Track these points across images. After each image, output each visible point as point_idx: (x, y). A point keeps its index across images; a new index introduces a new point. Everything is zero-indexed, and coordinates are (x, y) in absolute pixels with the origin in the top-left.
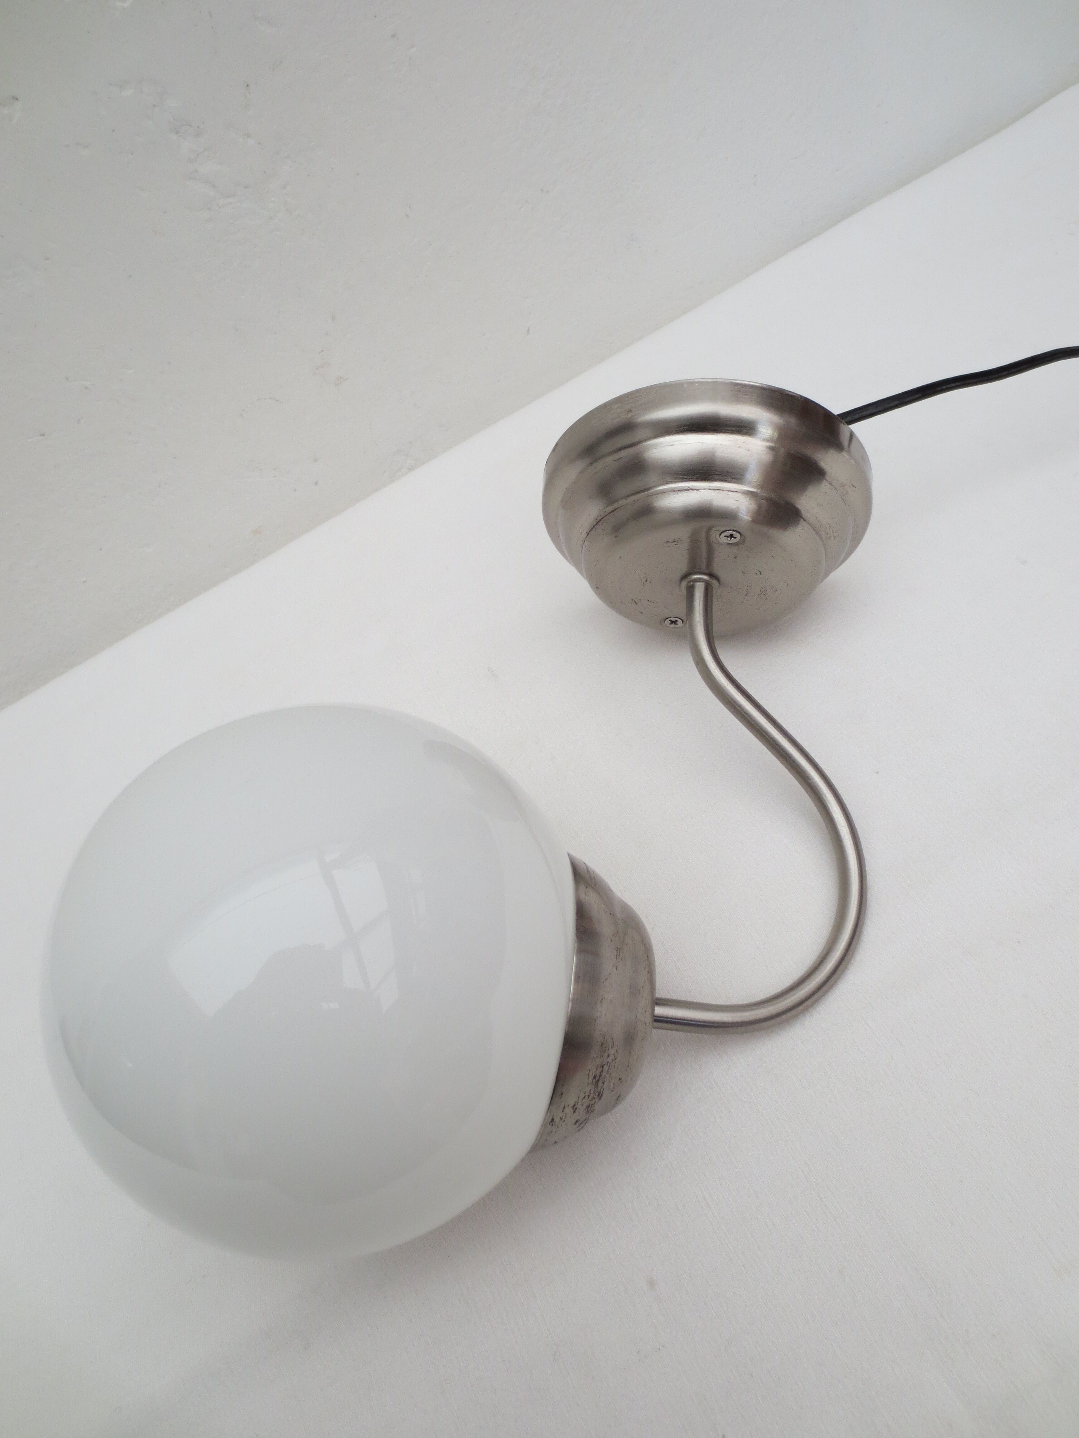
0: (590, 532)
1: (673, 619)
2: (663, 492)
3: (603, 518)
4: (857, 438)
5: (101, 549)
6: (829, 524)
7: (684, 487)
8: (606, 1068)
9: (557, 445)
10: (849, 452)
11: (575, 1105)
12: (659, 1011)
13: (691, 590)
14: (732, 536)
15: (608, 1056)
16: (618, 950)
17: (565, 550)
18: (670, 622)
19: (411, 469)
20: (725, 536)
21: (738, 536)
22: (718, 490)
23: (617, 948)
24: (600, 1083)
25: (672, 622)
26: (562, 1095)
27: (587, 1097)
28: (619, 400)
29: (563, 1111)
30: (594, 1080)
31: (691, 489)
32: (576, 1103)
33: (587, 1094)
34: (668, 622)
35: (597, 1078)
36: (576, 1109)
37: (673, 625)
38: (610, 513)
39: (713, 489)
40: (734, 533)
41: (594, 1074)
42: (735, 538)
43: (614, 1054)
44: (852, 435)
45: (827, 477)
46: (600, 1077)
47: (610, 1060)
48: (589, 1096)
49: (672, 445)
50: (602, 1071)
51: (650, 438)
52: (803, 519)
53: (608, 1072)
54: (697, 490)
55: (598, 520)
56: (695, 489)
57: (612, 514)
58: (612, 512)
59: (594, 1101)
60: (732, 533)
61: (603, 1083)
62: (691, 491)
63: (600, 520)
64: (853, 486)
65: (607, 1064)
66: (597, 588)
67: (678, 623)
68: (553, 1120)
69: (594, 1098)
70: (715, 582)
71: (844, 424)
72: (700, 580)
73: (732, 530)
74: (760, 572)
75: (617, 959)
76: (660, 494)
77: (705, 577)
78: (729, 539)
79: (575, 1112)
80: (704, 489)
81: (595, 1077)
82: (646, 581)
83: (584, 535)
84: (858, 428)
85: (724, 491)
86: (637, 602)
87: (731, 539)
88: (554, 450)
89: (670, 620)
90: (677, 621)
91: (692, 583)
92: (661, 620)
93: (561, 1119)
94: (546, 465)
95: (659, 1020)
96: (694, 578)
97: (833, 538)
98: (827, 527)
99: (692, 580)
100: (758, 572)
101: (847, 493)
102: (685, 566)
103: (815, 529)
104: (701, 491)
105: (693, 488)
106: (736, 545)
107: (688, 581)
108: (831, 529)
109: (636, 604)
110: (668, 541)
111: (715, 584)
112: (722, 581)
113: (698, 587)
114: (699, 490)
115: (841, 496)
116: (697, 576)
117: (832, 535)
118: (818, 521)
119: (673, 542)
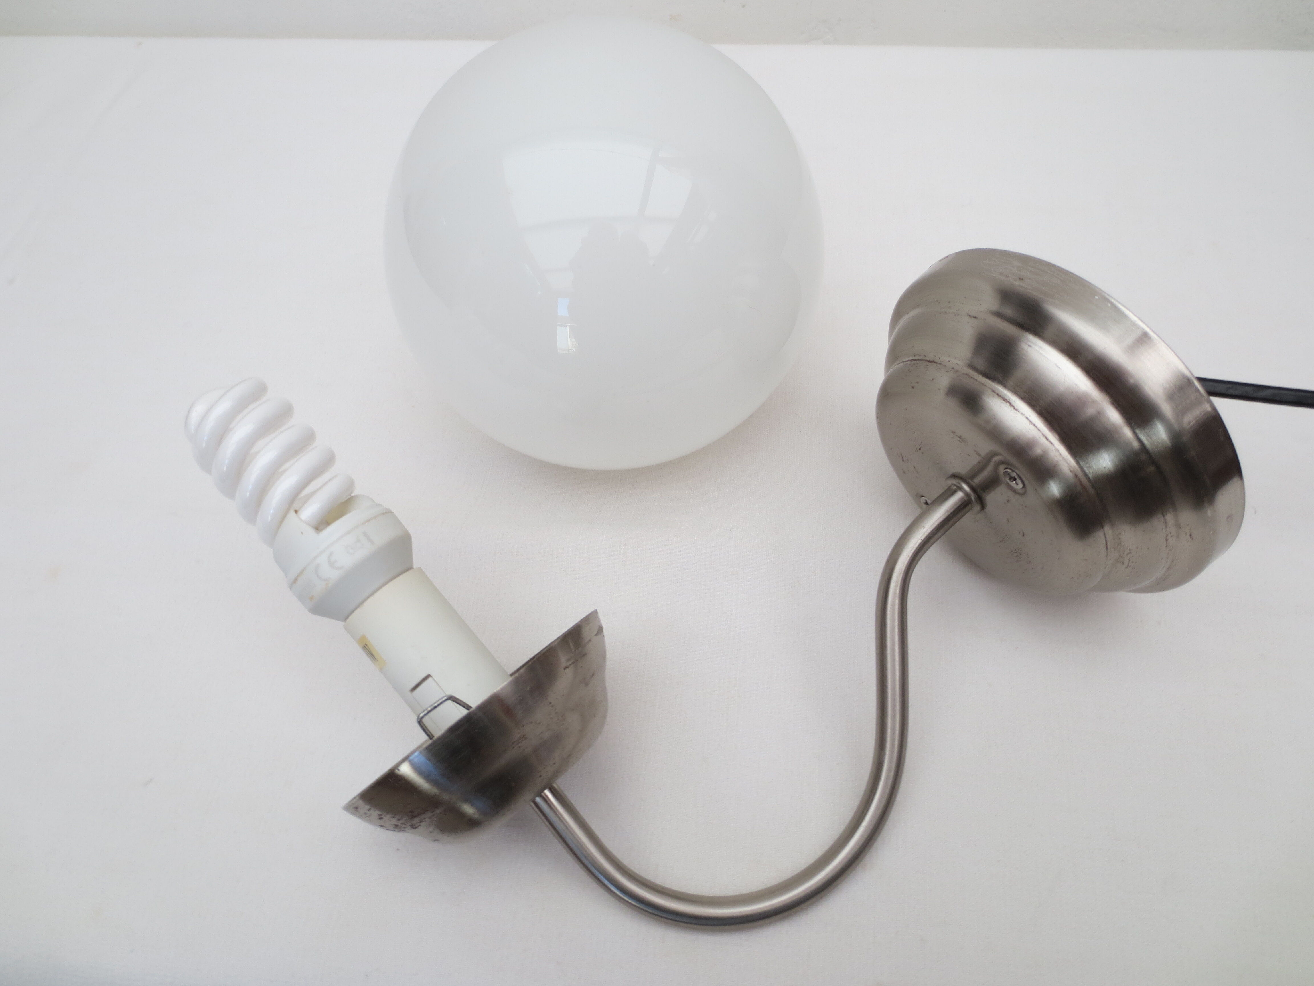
7: (1005, 395)
13: (950, 493)
20: (1010, 475)
25: (927, 503)
39: (1030, 421)
40: (1018, 479)
42: (1018, 483)
54: (1014, 409)
56: (1013, 407)
57: (927, 363)
70: (977, 503)
73: (1019, 473)
74: (1023, 533)
77: (971, 494)
78: (1012, 479)
87: (1012, 481)
91: (956, 487)
92: (918, 494)
96: (961, 486)
97: (1126, 565)
98: (1125, 551)
99: (958, 485)
100: (1021, 532)
101: (1178, 537)
102: (962, 468)
103: (1109, 544)
104: (1017, 412)
105: (1013, 404)
106: (1014, 491)
107: (955, 481)
108: (1129, 556)
109: (903, 460)
110: (954, 432)
111: (977, 507)
112: (986, 510)
113: (959, 495)
114: (1017, 410)
115: (1167, 536)
116: (965, 487)
117: (1126, 562)
118: (1119, 539)
119: (959, 437)
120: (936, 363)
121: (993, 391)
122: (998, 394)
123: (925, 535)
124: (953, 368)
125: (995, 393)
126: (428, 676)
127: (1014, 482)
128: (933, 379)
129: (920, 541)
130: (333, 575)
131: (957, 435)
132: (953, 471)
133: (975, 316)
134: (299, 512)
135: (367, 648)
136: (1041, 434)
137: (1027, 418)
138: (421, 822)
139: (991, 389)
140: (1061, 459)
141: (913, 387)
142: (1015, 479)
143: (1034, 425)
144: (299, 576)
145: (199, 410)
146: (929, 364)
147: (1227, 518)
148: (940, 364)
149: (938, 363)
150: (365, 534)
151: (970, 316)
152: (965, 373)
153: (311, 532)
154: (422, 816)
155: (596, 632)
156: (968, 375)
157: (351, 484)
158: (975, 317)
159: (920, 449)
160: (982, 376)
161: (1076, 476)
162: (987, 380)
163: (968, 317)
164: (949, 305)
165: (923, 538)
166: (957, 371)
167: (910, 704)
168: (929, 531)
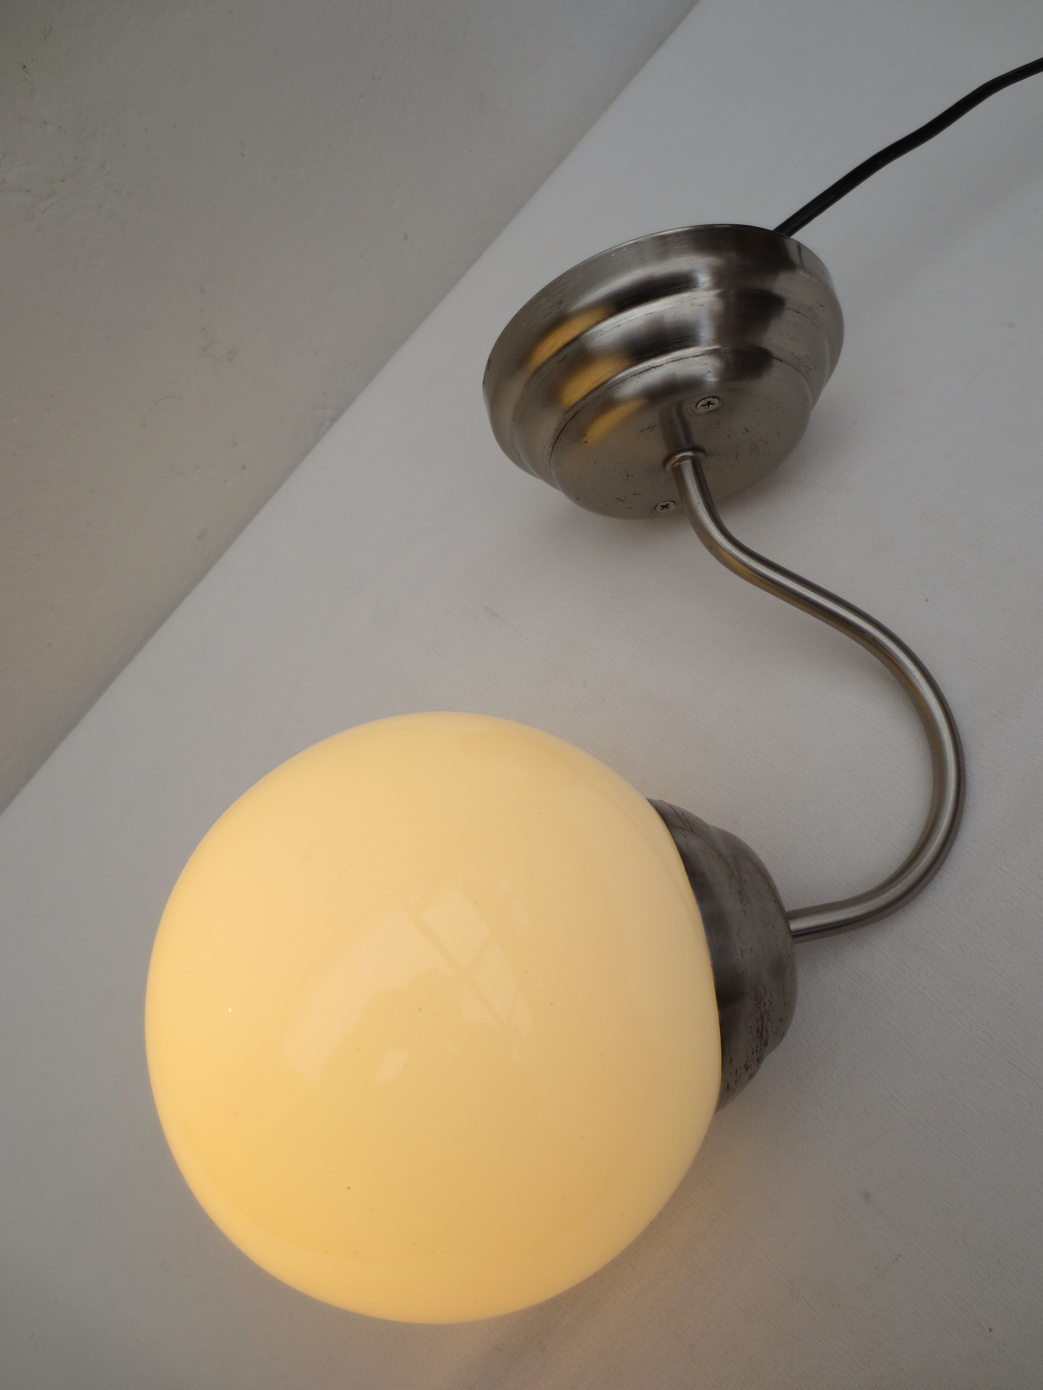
0: (554, 444)
1: (664, 504)
2: (623, 380)
3: (565, 426)
4: (805, 247)
5: (53, 608)
6: (806, 356)
7: (644, 368)
8: (765, 1017)
9: (489, 362)
10: (803, 267)
11: (746, 1064)
14: (709, 403)
15: (765, 1004)
16: (740, 892)
17: (530, 468)
18: (661, 508)
19: (334, 420)
20: (703, 406)
21: (716, 401)
22: (681, 359)
23: (738, 891)
24: (764, 1033)
25: (663, 507)
26: (731, 1062)
27: (755, 1052)
28: (545, 293)
29: (736, 1075)
30: (758, 1034)
31: (653, 367)
32: (747, 1063)
33: (755, 1049)
34: (659, 508)
35: (760, 1030)
36: (748, 1067)
37: (665, 509)
38: (571, 419)
39: (676, 360)
40: (711, 399)
41: (756, 1029)
42: (713, 404)
43: (769, 1000)
44: (800, 247)
45: (789, 304)
46: (762, 1028)
47: (767, 1007)
48: (757, 1050)
49: (619, 326)
50: (763, 1021)
51: (592, 326)
52: (776, 359)
53: (768, 1020)
54: (660, 366)
55: (559, 430)
56: (657, 366)
57: (574, 419)
58: (573, 417)
59: (762, 1051)
60: (709, 400)
61: (767, 1032)
62: (653, 369)
63: (563, 429)
64: (820, 305)
65: (766, 1013)
66: (578, 499)
67: (669, 506)
68: (728, 1086)
69: (761, 1049)
70: (701, 455)
71: (787, 238)
72: (684, 458)
73: (707, 398)
74: (746, 430)
75: (742, 903)
76: (620, 383)
77: (689, 454)
78: (707, 407)
79: (747, 1070)
80: (667, 363)
81: (758, 1031)
82: (628, 476)
83: (550, 449)
84: (801, 236)
85: (689, 359)
86: (622, 500)
87: (709, 406)
88: (488, 368)
89: (661, 506)
90: (668, 504)
91: (677, 464)
92: (652, 509)
93: (736, 1082)
94: (483, 386)
96: (678, 459)
97: (813, 369)
99: (676, 461)
101: (816, 315)
102: (663, 446)
104: (664, 366)
105: (655, 365)
107: (669, 466)
109: (622, 501)
110: (642, 431)
111: (702, 457)
112: (706, 449)
113: (686, 465)
114: (662, 365)
116: (681, 455)
117: (811, 366)
119: (648, 429)
124: (594, 398)
125: (637, 374)
131: (646, 430)
132: (659, 462)
151: (561, 361)
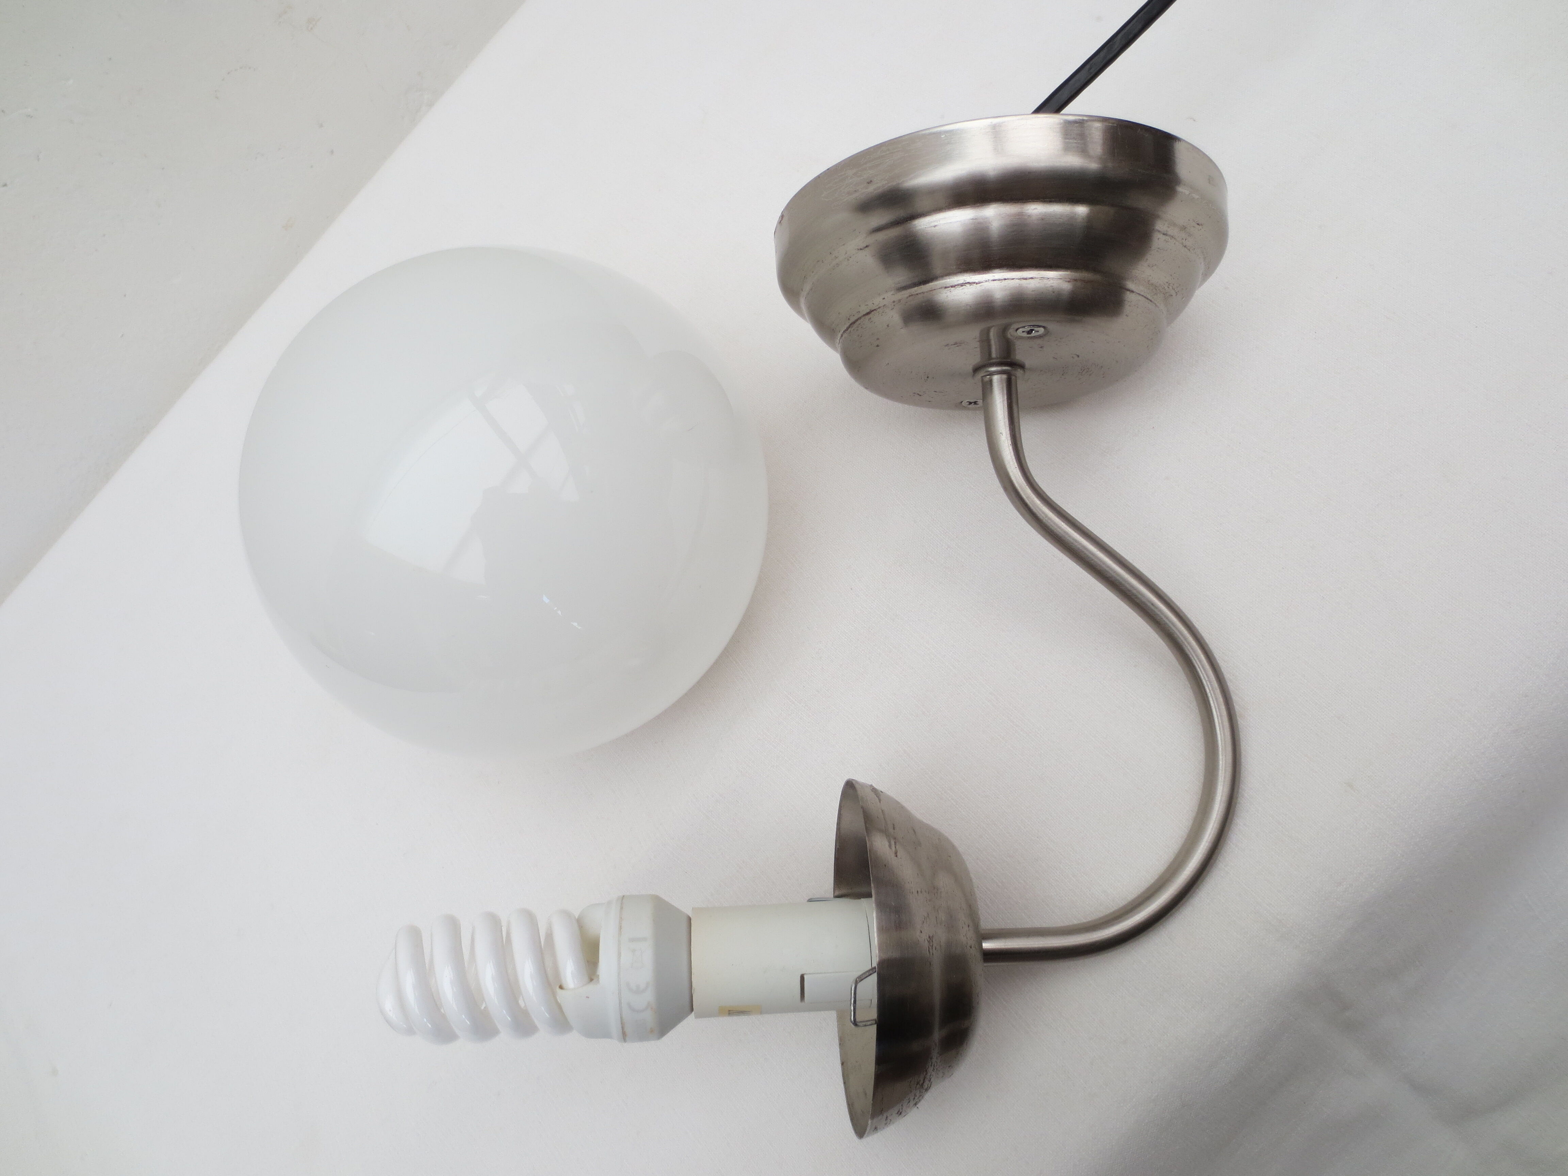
12: (987, 945)
13: (987, 388)
18: (968, 403)
20: (1024, 331)
21: (1040, 329)
25: (971, 403)
34: (964, 403)
37: (973, 405)
39: (999, 280)
42: (1036, 331)
57: (867, 317)
60: (1032, 328)
72: (996, 373)
73: (1030, 326)
74: (1077, 355)
77: (1006, 368)
87: (1031, 332)
90: (977, 401)
92: (956, 402)
95: (991, 956)
96: (989, 371)
97: (1174, 294)
98: (1164, 287)
99: (988, 373)
100: (1075, 356)
101: (1190, 235)
102: (976, 358)
103: (1149, 297)
106: (1040, 337)
107: (981, 373)
108: (1171, 288)
109: (920, 395)
110: (947, 345)
111: (1019, 372)
112: (1027, 365)
113: (996, 378)
115: (1182, 243)
116: (993, 369)
117: (1173, 293)
118: (1152, 284)
119: (955, 344)
120: (875, 310)
121: (946, 288)
122: (952, 287)
123: (1009, 438)
124: (894, 302)
125: (949, 287)
126: (802, 978)
127: (1034, 332)
128: (888, 326)
129: (1011, 448)
130: (649, 997)
131: (952, 345)
132: (970, 368)
133: (865, 246)
134: (564, 986)
135: (732, 1012)
136: (1017, 280)
137: (994, 280)
138: (930, 1081)
139: (941, 288)
140: (1052, 281)
141: (878, 346)
142: (1033, 330)
143: (1005, 279)
144: (623, 1028)
145: (389, 1005)
146: (871, 316)
147: (1209, 183)
148: (879, 307)
149: (877, 309)
150: (632, 940)
151: (861, 249)
152: (907, 296)
153: (591, 987)
154: (928, 1077)
155: (877, 800)
156: (912, 295)
157: (566, 914)
158: (867, 246)
159: (928, 377)
160: (923, 285)
161: (1076, 280)
162: (930, 284)
163: (860, 252)
164: (834, 256)
165: (1010, 443)
166: (900, 301)
167: (1131, 561)
168: (1008, 432)
